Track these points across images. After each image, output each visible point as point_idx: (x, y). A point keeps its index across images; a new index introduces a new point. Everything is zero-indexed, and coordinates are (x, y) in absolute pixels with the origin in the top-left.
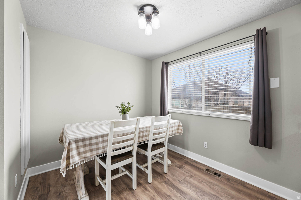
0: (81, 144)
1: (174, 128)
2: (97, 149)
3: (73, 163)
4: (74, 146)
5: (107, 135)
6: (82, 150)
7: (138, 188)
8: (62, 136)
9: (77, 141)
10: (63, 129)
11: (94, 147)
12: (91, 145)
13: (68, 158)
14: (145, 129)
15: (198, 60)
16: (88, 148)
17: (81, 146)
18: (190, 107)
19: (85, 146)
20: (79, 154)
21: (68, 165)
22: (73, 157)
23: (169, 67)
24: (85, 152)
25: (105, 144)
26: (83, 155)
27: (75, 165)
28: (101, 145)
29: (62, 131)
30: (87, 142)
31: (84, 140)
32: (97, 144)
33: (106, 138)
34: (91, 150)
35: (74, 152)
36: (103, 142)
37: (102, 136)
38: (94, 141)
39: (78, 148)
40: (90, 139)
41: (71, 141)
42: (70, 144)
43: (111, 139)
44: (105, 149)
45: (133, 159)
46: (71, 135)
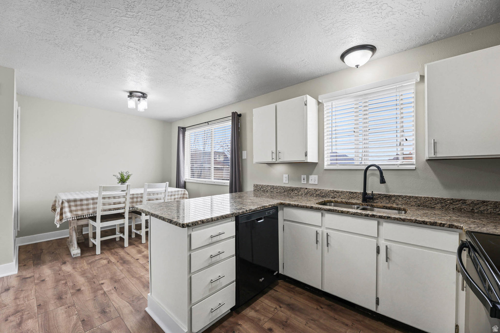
0: (72, 204)
1: (176, 196)
2: (88, 209)
3: (66, 217)
4: (66, 204)
5: (97, 198)
6: (73, 208)
7: (130, 247)
8: (55, 205)
9: (69, 201)
10: (56, 197)
11: (84, 207)
12: (82, 205)
13: (61, 214)
14: (140, 196)
15: (206, 128)
16: (79, 208)
17: (73, 206)
18: (199, 176)
19: (76, 206)
20: (71, 211)
21: (61, 220)
22: (65, 213)
23: (186, 133)
24: (76, 211)
25: (95, 206)
26: (75, 213)
27: (67, 219)
28: (91, 206)
29: (54, 200)
30: (79, 203)
31: (75, 201)
32: (87, 205)
33: (95, 201)
34: (82, 210)
35: (66, 210)
36: (94, 204)
37: (93, 199)
38: (85, 202)
39: (70, 207)
40: (81, 200)
41: (64, 201)
42: (62, 203)
43: (100, 201)
44: (96, 210)
45: (124, 221)
46: (64, 197)
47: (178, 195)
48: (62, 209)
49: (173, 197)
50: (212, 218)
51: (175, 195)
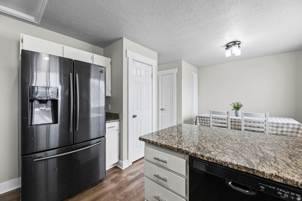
0: (200, 118)
4: (198, 118)
9: (199, 117)
16: (203, 121)
20: (200, 122)
24: (202, 123)
30: (203, 119)
31: (202, 117)
38: (206, 119)
39: (199, 120)
40: (204, 117)
41: (197, 116)
43: (211, 120)
46: (197, 114)
47: (288, 128)
48: (196, 120)
49: (280, 129)
50: (157, 143)
51: (282, 127)
